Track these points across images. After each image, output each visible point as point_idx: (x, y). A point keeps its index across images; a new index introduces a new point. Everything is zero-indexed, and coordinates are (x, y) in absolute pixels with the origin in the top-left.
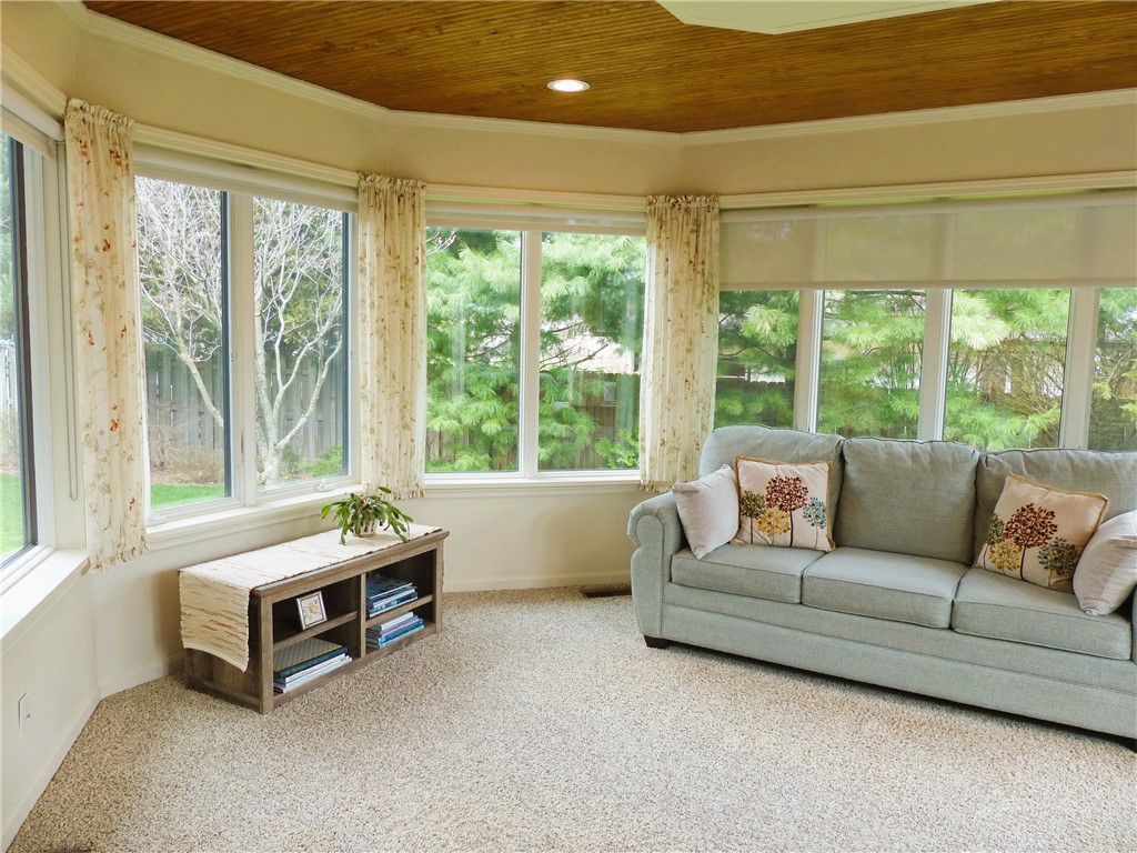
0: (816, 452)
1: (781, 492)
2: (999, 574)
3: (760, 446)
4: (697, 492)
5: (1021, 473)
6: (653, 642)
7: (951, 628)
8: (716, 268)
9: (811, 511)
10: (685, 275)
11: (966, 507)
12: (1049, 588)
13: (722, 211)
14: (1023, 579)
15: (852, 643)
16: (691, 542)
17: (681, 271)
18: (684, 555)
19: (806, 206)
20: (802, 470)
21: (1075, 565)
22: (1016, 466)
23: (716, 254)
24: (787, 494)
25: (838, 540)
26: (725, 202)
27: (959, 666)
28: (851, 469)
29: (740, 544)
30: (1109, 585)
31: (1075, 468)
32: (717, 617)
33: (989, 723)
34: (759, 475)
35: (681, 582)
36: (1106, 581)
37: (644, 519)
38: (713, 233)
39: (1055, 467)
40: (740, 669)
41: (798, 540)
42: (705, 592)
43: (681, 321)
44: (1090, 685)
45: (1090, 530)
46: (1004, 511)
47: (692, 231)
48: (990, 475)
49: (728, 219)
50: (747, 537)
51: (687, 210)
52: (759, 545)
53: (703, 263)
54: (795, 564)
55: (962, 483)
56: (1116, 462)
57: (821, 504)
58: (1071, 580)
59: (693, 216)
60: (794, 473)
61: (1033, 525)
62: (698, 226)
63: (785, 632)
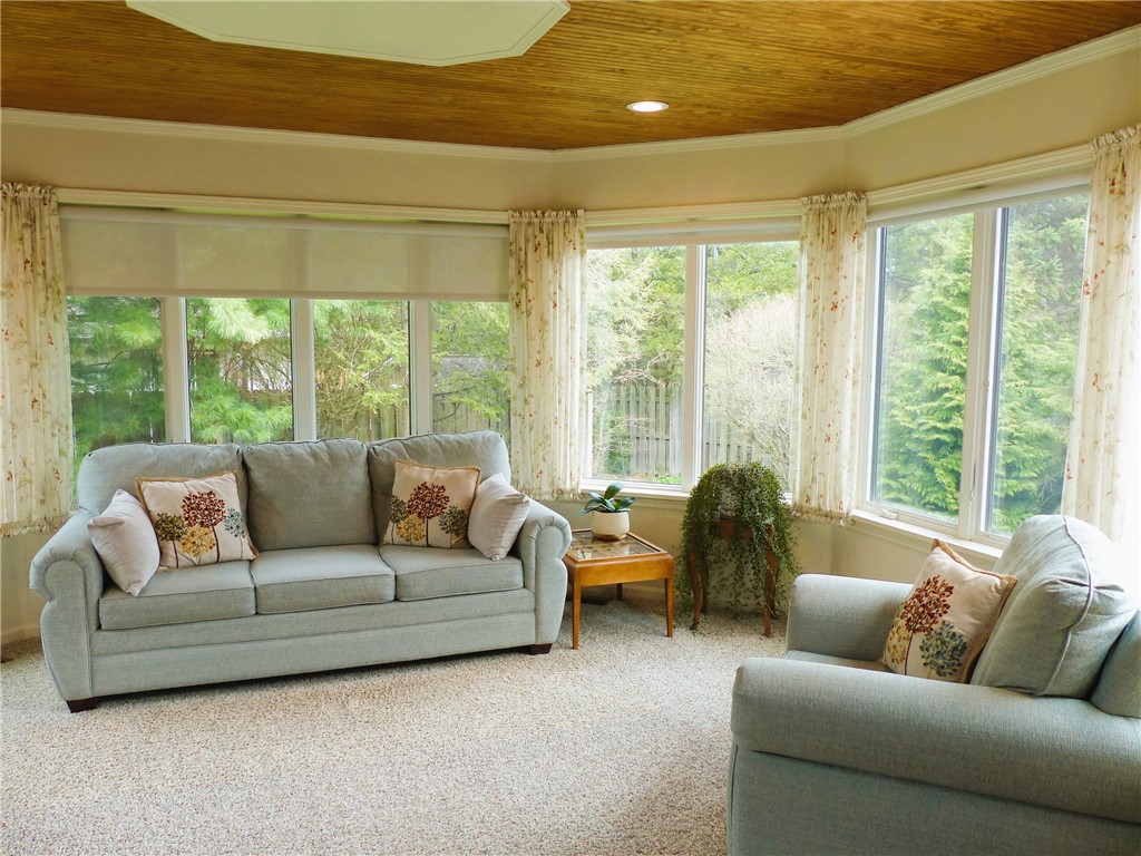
0: (218, 463)
1: (198, 508)
2: (407, 545)
3: (155, 464)
4: (121, 523)
5: (406, 459)
6: (77, 706)
7: (396, 599)
8: (60, 270)
9: (231, 523)
10: (21, 277)
11: (365, 494)
12: (451, 548)
13: (61, 205)
14: (429, 546)
15: (313, 638)
16: (121, 576)
17: (13, 270)
18: (113, 596)
19: (163, 209)
20: (212, 483)
21: (467, 526)
22: (399, 453)
23: (58, 254)
24: (203, 510)
25: (259, 546)
26: (64, 195)
27: (409, 629)
28: (257, 475)
29: (165, 571)
30: (505, 535)
31: (445, 450)
32: (165, 654)
33: (433, 670)
34: (170, 494)
35: (116, 627)
36: (503, 531)
37: (55, 566)
38: (53, 230)
39: (429, 450)
40: (196, 700)
41: (225, 554)
42: (147, 630)
43: (19, 330)
44: (501, 614)
45: (472, 496)
46: (402, 492)
47: (25, 225)
48: (382, 464)
49: (68, 214)
50: (171, 562)
51: (15, 200)
52: (185, 567)
53: (44, 263)
54: (239, 578)
55: (359, 474)
56: (471, 440)
57: (238, 515)
58: (466, 538)
59: (24, 208)
60: (203, 487)
61: (429, 500)
62: (34, 220)
63: (244, 647)
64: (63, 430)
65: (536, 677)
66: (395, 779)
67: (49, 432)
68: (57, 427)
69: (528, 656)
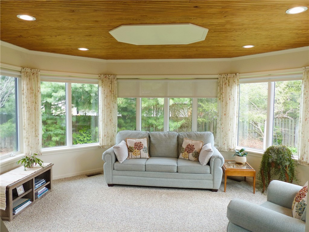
0: (144, 136)
1: (137, 146)
2: (184, 159)
3: (131, 135)
4: (119, 147)
5: (186, 137)
6: (110, 185)
7: (177, 172)
8: (116, 92)
9: (144, 149)
10: (109, 94)
11: (176, 145)
12: (194, 161)
13: (117, 79)
14: (189, 160)
15: (157, 178)
16: (119, 159)
17: (108, 93)
18: (117, 163)
19: (137, 79)
20: (141, 140)
21: (199, 156)
22: (185, 136)
23: (116, 89)
24: (138, 146)
25: (150, 155)
26: (118, 77)
27: (180, 180)
28: (152, 139)
29: (129, 159)
30: (206, 159)
31: (196, 136)
32: (125, 177)
33: (186, 191)
34: (132, 142)
35: (117, 169)
36: (205, 158)
37: (106, 155)
38: (115, 84)
39: (193, 136)
40: (132, 188)
41: (142, 156)
42: (123, 171)
43: (108, 105)
44: (204, 180)
45: (201, 148)
46: (184, 146)
47: (110, 83)
48: (181, 138)
49: (119, 81)
50: (130, 157)
51: (109, 78)
52: (133, 158)
53: (113, 91)
54: (143, 162)
55: (175, 140)
56: (204, 134)
57: (146, 148)
58: (198, 159)
59: (110, 80)
60: (139, 141)
61: (190, 148)
62: (112, 82)
63: (142, 178)
64: (115, 126)
65: (210, 197)
66: (164, 214)
67: (113, 127)
68: (114, 126)
69: (211, 192)
